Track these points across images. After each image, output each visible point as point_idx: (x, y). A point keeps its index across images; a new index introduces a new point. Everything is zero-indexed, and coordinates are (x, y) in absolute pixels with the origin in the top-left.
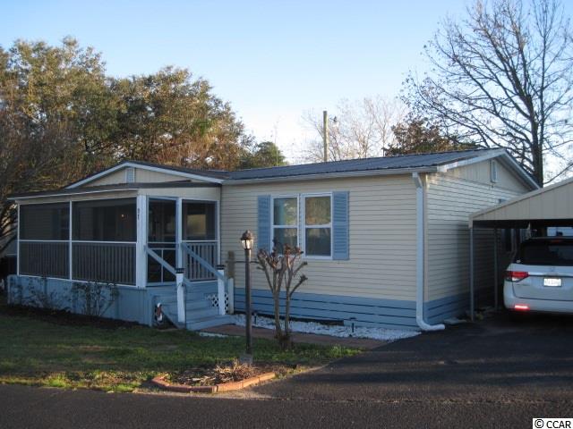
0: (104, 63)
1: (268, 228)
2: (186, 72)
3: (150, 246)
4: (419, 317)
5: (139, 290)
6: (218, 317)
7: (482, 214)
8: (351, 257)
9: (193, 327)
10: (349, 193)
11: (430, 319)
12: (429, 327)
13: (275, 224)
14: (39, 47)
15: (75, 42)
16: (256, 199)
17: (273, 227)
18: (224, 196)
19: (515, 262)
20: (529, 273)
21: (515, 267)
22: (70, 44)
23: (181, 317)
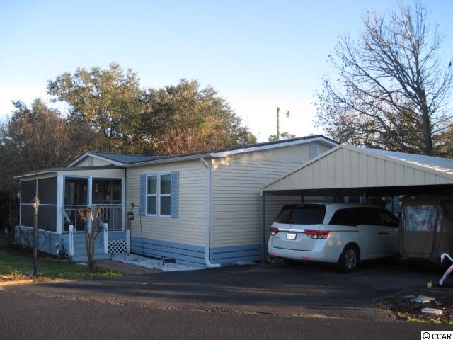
0: (139, 79)
1: (144, 196)
2: (195, 82)
3: (65, 207)
4: (207, 258)
5: (58, 235)
6: (103, 254)
7: (267, 186)
8: (179, 216)
9: (75, 259)
10: (178, 172)
11: (213, 260)
12: (210, 265)
13: (149, 193)
14: (95, 71)
15: (117, 66)
16: (139, 176)
17: (147, 195)
18: (128, 175)
19: (275, 221)
20: (279, 229)
21: (275, 225)
22: (115, 67)
23: (72, 252)
